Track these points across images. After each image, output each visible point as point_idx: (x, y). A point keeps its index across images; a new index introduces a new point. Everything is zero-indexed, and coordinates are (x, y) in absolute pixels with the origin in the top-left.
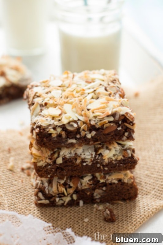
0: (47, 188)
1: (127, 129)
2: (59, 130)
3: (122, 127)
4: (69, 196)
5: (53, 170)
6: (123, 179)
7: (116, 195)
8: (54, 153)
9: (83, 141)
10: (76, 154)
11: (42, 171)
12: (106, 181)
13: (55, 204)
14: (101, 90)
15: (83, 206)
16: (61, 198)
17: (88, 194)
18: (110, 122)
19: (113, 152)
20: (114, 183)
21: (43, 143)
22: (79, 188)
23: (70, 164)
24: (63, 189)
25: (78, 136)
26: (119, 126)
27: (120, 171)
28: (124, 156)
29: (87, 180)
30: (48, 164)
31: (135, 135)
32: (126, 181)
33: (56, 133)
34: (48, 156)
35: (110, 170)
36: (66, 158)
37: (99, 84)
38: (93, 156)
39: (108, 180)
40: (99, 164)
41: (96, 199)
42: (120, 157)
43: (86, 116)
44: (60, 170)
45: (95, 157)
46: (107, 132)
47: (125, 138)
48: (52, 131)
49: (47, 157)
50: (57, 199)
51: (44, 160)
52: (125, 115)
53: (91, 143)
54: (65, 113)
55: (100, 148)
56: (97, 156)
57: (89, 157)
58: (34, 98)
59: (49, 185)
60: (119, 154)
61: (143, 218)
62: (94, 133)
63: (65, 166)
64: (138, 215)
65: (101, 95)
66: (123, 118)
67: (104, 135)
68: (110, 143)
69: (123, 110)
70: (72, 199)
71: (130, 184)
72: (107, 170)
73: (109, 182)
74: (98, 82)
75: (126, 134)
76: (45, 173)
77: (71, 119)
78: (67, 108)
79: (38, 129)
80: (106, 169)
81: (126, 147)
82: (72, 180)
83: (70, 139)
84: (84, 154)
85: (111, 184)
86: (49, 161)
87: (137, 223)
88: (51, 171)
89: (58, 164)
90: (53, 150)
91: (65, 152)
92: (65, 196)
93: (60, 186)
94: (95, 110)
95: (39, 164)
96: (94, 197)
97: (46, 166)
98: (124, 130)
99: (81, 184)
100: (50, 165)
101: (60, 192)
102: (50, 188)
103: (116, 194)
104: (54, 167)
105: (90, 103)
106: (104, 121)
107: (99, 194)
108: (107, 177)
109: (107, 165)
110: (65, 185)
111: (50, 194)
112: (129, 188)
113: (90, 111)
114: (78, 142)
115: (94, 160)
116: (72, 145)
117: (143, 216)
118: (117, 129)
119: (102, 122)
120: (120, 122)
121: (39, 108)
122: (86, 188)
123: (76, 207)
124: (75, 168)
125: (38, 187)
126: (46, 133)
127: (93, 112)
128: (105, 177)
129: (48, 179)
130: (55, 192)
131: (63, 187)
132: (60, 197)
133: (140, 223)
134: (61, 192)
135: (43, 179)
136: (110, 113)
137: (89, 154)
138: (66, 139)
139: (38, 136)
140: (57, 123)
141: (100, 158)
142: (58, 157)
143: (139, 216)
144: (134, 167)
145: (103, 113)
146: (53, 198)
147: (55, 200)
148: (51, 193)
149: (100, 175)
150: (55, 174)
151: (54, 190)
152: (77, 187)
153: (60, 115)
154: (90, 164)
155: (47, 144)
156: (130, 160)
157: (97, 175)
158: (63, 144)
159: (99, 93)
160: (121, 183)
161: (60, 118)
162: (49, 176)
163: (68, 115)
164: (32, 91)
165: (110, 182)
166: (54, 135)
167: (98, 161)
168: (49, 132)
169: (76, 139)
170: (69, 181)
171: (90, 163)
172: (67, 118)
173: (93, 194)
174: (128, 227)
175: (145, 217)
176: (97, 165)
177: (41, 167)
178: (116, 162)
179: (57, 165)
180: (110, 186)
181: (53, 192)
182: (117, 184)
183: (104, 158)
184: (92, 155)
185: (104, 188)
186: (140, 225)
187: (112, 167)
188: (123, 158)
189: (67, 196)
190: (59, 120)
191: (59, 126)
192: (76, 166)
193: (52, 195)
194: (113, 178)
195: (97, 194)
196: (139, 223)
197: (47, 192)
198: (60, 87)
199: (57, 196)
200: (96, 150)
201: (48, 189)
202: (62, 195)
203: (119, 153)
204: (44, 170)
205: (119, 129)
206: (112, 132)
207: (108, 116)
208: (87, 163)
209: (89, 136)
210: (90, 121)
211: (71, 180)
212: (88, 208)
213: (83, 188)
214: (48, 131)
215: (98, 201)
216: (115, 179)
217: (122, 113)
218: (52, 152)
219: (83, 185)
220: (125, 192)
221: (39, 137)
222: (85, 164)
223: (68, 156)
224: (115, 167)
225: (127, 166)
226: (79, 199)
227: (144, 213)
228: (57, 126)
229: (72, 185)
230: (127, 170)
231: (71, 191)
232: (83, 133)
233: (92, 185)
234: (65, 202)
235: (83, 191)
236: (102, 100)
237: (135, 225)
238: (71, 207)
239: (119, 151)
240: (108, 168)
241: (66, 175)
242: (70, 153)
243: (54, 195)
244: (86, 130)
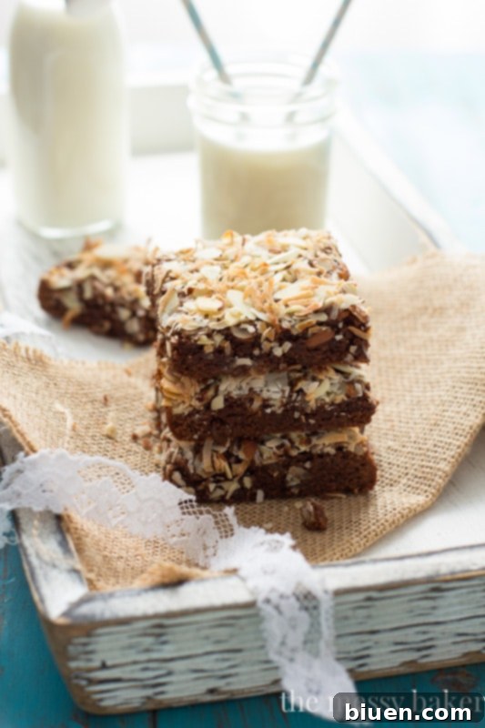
0: (190, 462)
1: (354, 339)
2: (218, 339)
3: (344, 335)
4: (236, 479)
5: (205, 423)
6: (345, 445)
7: (331, 481)
8: (208, 388)
9: (265, 362)
10: (251, 390)
11: (181, 425)
12: (311, 448)
13: (208, 496)
14: (302, 265)
15: (263, 503)
16: (219, 484)
17: (275, 474)
18: (320, 324)
19: (326, 386)
20: (328, 454)
21: (184, 367)
22: (258, 462)
23: (238, 410)
24: (222, 464)
25: (256, 352)
26: (338, 332)
27: (340, 429)
28: (348, 396)
29: (272, 445)
30: (195, 411)
31: (370, 352)
32: (352, 448)
33: (213, 345)
34: (196, 394)
35: (320, 426)
36: (231, 398)
37: (296, 255)
38: (287, 394)
39: (315, 446)
40: (298, 411)
41: (291, 487)
42: (340, 398)
43: (272, 311)
44: (218, 425)
45: (290, 396)
46: (313, 343)
47: (349, 358)
48: (204, 340)
49: (193, 394)
50: (212, 487)
51: (186, 400)
52: (351, 309)
53: (282, 366)
54: (230, 306)
55: (299, 379)
56: (295, 395)
57: (277, 396)
58: (164, 281)
59: (195, 457)
60: (339, 392)
61: (382, 524)
62: (288, 346)
63: (229, 416)
64: (373, 519)
65: (302, 274)
66: (345, 315)
67: (309, 350)
68: (321, 369)
69: (346, 301)
70: (243, 488)
71: (361, 456)
72: (314, 425)
73: (317, 450)
74: (293, 252)
75: (353, 349)
76: (189, 429)
77: (242, 318)
78: (235, 297)
79: (176, 337)
80: (312, 421)
81: (351, 378)
82: (243, 447)
83: (240, 357)
84: (268, 391)
85: (322, 456)
86: (196, 404)
87: (369, 533)
88: (201, 425)
89: (214, 411)
90: (204, 380)
91: (230, 386)
92: (227, 479)
93: (218, 457)
94: (290, 300)
95: (177, 410)
96: (287, 482)
97: (191, 414)
98: (348, 342)
99: (261, 455)
100: (198, 412)
101: (218, 472)
102: (197, 462)
103: (333, 477)
104: (206, 417)
105: (280, 288)
106: (309, 320)
107: (298, 476)
108: (315, 441)
109: (313, 414)
110: (228, 456)
111: (197, 475)
112: (358, 465)
113: (281, 303)
114: (256, 364)
115: (287, 403)
116: (244, 371)
117: (383, 521)
118: (333, 339)
119: (305, 322)
120: (341, 325)
121: (176, 300)
122: (270, 462)
123: (247, 504)
124: (250, 420)
125: (173, 461)
126: (192, 345)
127: (287, 306)
128: (308, 442)
129: (193, 443)
130: (207, 470)
131: (224, 460)
132: (217, 482)
133: (376, 535)
134: (220, 470)
135: (183, 444)
136: (320, 305)
137: (276, 389)
138: (231, 358)
139: (175, 352)
140: (213, 325)
141: (299, 398)
142: (216, 394)
143: (374, 521)
144: (368, 420)
145: (306, 306)
146: (204, 483)
147: (207, 488)
148: (199, 472)
149: (299, 436)
150: (209, 433)
151: (205, 465)
152: (253, 462)
153: (220, 309)
154: (279, 411)
155: (194, 368)
156: (360, 403)
157: (294, 435)
158: (226, 369)
159: (297, 271)
160: (341, 455)
161: (220, 316)
162: (196, 437)
163: (236, 309)
164: (159, 269)
165: (319, 452)
166: (208, 350)
167: (297, 404)
168: (199, 343)
169: (252, 357)
170: (235, 448)
171: (279, 408)
172: (233, 316)
173: (285, 476)
174: (352, 539)
175: (386, 524)
176: (293, 414)
177: (179, 416)
178: (332, 407)
179: (213, 414)
180: (319, 461)
181: (203, 470)
182: (335, 455)
183: (307, 399)
184: (283, 391)
185: (308, 465)
186: (376, 538)
187: (323, 420)
188: (346, 399)
189: (231, 480)
190: (219, 320)
191: (219, 332)
192: (250, 416)
193: (201, 477)
194: (326, 443)
195: (294, 476)
196: (374, 533)
197: (192, 471)
198: (216, 260)
199: (212, 479)
200: (292, 384)
201: (193, 463)
202: (222, 478)
203: (339, 389)
204: (185, 423)
205: (339, 337)
206: (324, 344)
207: (317, 312)
208: (273, 409)
209: (278, 352)
210: (280, 321)
211: (239, 447)
212: (272, 507)
213: (265, 463)
214: (196, 341)
215: (296, 491)
216: (329, 445)
217: (344, 306)
218: (203, 386)
219: (265, 456)
220: (350, 474)
221: (179, 354)
222: (268, 411)
223: (235, 394)
224: (329, 419)
225: (355, 416)
226: (256, 486)
227: (386, 515)
228: (213, 331)
229: (242, 455)
230: (354, 426)
231: (240, 469)
232: (266, 346)
233: (284, 458)
234: (227, 492)
235: (265, 468)
236: (304, 283)
237: (365, 537)
238: (238, 504)
239: (337, 386)
240: (317, 420)
241: (231, 435)
242: (240, 388)
243: (204, 476)
244: (272, 338)
